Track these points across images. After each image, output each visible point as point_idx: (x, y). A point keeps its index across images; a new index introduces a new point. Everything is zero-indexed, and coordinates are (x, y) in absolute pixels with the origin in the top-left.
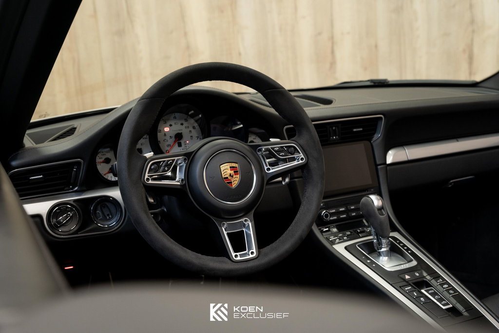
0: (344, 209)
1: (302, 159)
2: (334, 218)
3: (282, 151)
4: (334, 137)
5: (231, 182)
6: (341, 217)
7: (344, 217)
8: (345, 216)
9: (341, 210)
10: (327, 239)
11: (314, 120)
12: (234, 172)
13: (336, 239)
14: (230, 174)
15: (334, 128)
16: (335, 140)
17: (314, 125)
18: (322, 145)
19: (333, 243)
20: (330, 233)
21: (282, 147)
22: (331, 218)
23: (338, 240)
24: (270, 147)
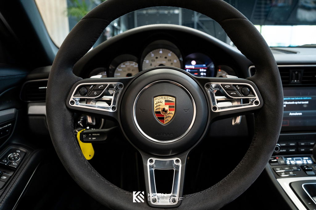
0: (294, 144)
1: (257, 103)
2: (283, 151)
3: (234, 90)
4: (296, 81)
5: (163, 118)
6: (290, 150)
7: (293, 152)
8: (294, 150)
9: (291, 144)
10: (274, 170)
11: (279, 63)
12: (169, 107)
13: (282, 172)
14: (164, 109)
15: (296, 73)
16: (296, 83)
17: (279, 68)
18: (283, 87)
19: (279, 176)
20: (277, 164)
21: (235, 85)
22: (281, 151)
23: (283, 174)
24: (220, 84)
